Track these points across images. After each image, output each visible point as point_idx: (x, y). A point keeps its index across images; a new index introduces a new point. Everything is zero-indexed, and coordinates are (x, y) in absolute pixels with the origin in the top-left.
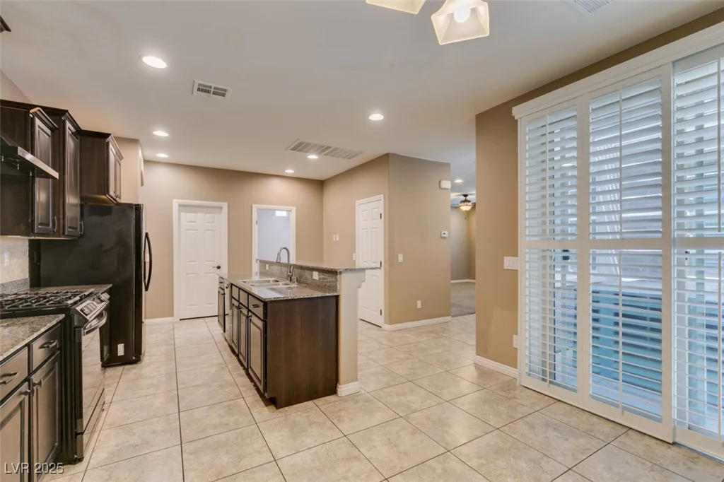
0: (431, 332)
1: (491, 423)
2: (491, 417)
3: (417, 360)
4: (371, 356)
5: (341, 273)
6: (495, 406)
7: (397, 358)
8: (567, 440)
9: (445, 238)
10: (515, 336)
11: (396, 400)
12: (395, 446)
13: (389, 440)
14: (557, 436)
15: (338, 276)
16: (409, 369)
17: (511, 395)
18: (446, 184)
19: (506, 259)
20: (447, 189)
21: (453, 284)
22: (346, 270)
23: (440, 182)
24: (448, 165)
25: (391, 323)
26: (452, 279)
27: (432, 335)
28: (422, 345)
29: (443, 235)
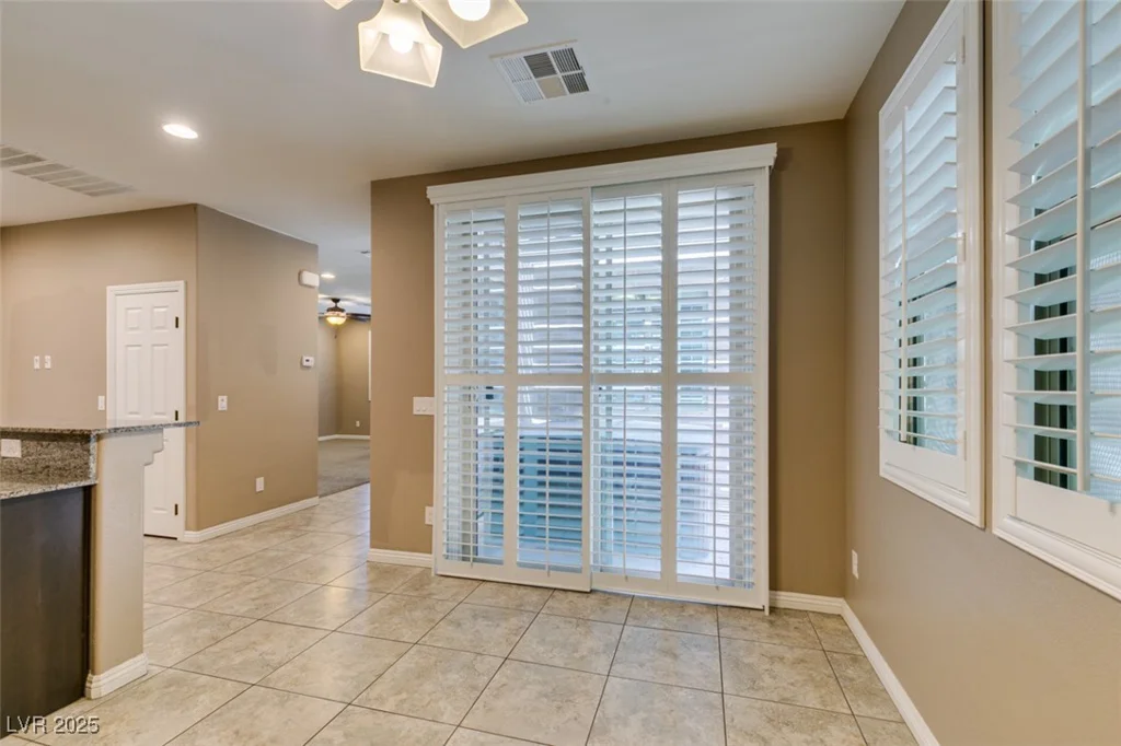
0: (286, 528)
1: (405, 639)
2: (404, 630)
3: (267, 581)
4: (163, 598)
5: (99, 437)
6: (407, 613)
7: (226, 587)
8: (498, 625)
9: (308, 367)
10: (428, 509)
11: (238, 659)
12: (251, 737)
13: (237, 733)
14: (488, 625)
15: (93, 445)
16: (253, 600)
17: (425, 593)
18: (310, 278)
19: (416, 399)
20: (310, 287)
21: (320, 442)
22: (116, 430)
23: (300, 274)
24: (314, 247)
25: (199, 528)
26: (320, 435)
27: (289, 533)
28: (272, 554)
29: (305, 363)
